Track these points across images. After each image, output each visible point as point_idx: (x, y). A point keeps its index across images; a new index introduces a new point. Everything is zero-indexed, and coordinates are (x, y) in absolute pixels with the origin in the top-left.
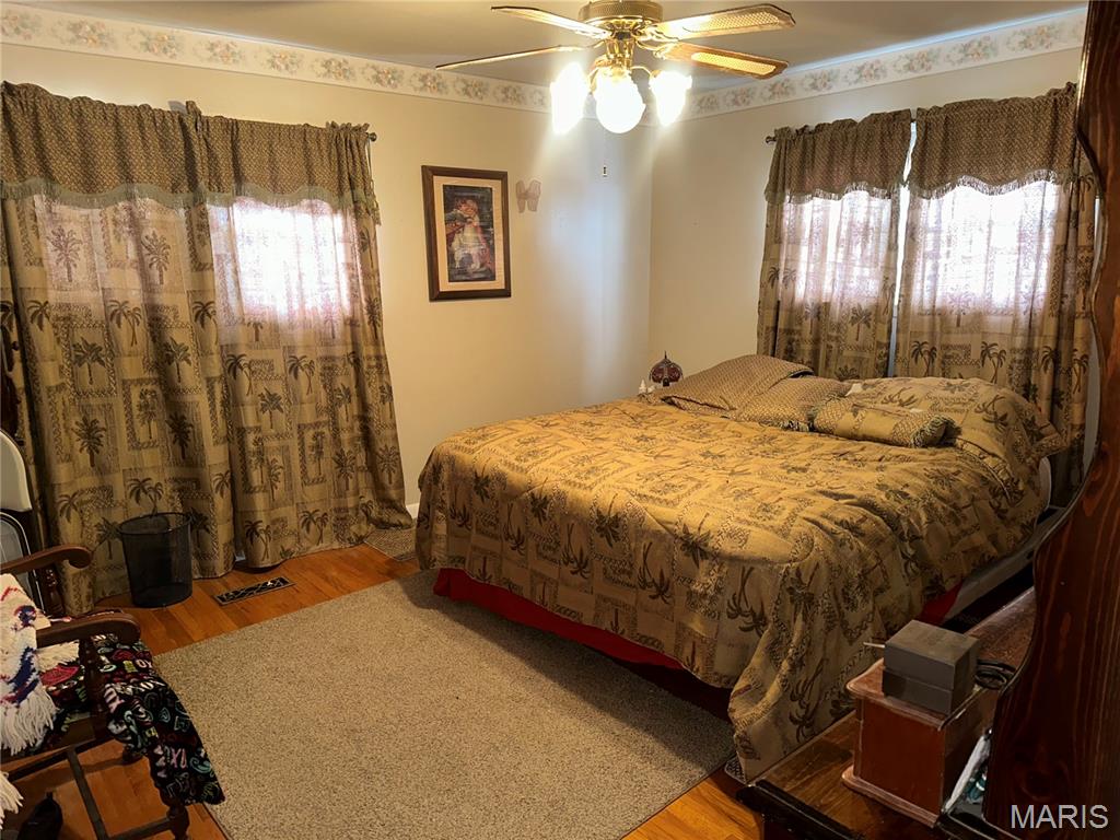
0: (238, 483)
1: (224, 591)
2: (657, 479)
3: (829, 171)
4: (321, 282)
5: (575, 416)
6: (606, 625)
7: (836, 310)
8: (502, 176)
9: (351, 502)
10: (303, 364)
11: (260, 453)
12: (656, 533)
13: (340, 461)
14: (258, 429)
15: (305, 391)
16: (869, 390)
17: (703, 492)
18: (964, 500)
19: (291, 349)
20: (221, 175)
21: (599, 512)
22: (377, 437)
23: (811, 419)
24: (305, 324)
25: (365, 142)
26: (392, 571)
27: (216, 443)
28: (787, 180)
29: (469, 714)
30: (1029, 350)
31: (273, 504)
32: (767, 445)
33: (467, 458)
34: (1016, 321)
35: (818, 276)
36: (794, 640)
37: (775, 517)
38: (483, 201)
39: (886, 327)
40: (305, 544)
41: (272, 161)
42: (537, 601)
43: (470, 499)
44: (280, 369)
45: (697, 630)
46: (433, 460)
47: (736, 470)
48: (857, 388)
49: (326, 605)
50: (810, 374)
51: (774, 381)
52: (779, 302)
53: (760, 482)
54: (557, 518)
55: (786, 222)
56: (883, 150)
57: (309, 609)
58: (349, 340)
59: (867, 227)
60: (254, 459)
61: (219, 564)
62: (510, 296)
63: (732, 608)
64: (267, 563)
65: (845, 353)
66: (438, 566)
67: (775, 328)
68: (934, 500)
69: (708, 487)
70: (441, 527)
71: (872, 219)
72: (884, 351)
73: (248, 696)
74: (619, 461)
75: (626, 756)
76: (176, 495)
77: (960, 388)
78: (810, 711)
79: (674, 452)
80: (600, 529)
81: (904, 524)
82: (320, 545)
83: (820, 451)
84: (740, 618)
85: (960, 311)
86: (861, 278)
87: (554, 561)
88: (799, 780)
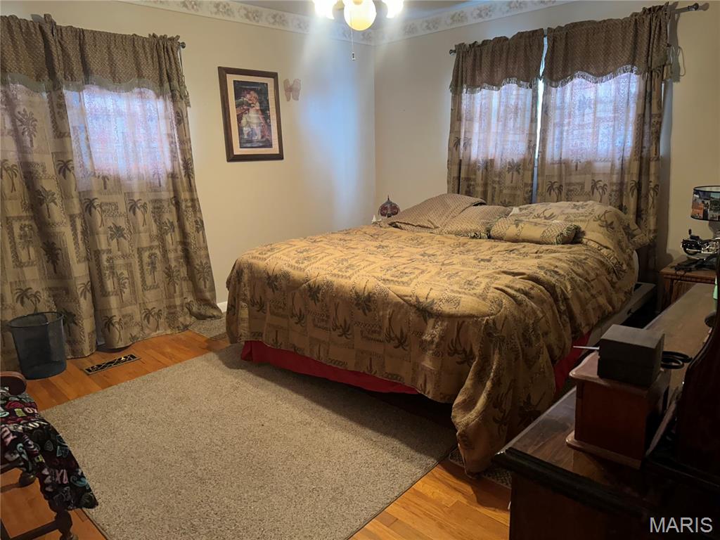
0: (97, 290)
1: (89, 365)
2: (394, 270)
3: (492, 71)
4: (149, 147)
5: (333, 236)
6: (363, 369)
7: (498, 164)
8: (274, 75)
9: (178, 302)
10: (139, 205)
11: (112, 268)
12: (397, 304)
13: (169, 273)
14: (109, 251)
15: (141, 224)
16: (524, 211)
17: (426, 276)
18: (593, 275)
19: (129, 194)
20: (73, 68)
21: (356, 293)
22: (194, 256)
23: (488, 231)
24: (140, 177)
25: (178, 48)
26: (210, 346)
27: (79, 261)
28: (464, 78)
29: (272, 435)
30: (622, 184)
31: (122, 304)
32: (462, 248)
33: (261, 264)
34: (613, 165)
35: (485, 142)
36: (494, 367)
37: (476, 288)
38: (262, 91)
39: (530, 173)
40: (147, 331)
41: (111, 59)
42: (315, 357)
43: (265, 292)
44: (123, 208)
45: (427, 366)
46: (236, 267)
47: (445, 262)
48: (515, 210)
49: (164, 371)
50: (484, 204)
51: (462, 209)
52: (461, 161)
53: (462, 268)
54: (327, 299)
55: (464, 107)
56: (526, 56)
57: (152, 374)
58: (171, 188)
59: (516, 108)
60: (107, 272)
61: (86, 347)
62: (283, 159)
63: (450, 349)
64: (121, 345)
65: (504, 191)
66: (244, 339)
67: (459, 177)
68: (574, 275)
69: (429, 272)
70: (244, 313)
71: (520, 103)
72: (529, 188)
73: (112, 434)
74: (367, 261)
75: (382, 454)
76: (51, 300)
77: (582, 207)
78: (506, 414)
79: (403, 254)
80: (358, 304)
81: (558, 290)
82: (158, 332)
83: (496, 249)
84: (456, 355)
85: (577, 160)
86: (514, 142)
87: (326, 329)
88: (536, 445)
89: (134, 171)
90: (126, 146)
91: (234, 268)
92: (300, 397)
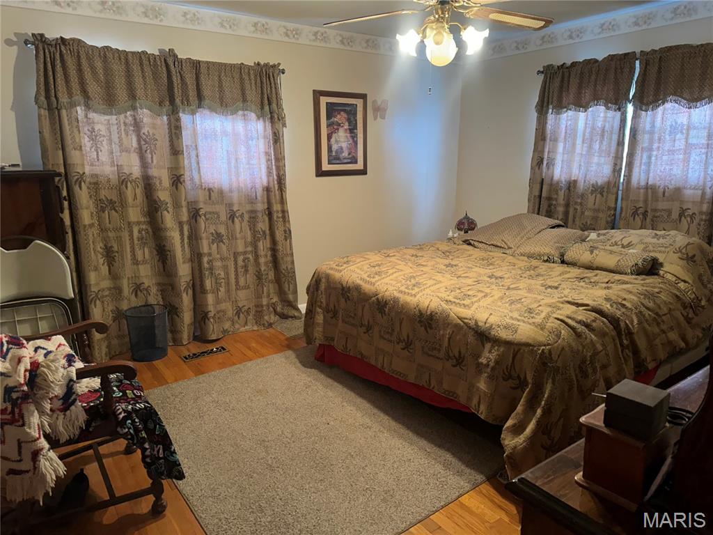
0: (197, 288)
1: (187, 354)
2: (458, 291)
3: (579, 93)
5: (406, 251)
6: (423, 383)
7: (581, 185)
8: (363, 97)
9: (265, 302)
10: (237, 215)
11: (211, 269)
12: (456, 325)
13: (259, 276)
14: (210, 254)
15: (238, 231)
16: (602, 237)
17: (489, 300)
18: (665, 310)
19: (230, 205)
20: (189, 95)
21: (420, 311)
22: (281, 262)
23: (562, 255)
24: (239, 190)
25: (278, 74)
26: (289, 344)
27: (184, 262)
28: (550, 99)
29: (335, 434)
31: (218, 302)
32: (532, 272)
33: (337, 275)
34: (704, 193)
35: (568, 163)
36: (546, 396)
37: (536, 317)
38: (351, 112)
39: (614, 197)
40: (237, 326)
41: (221, 86)
42: (379, 366)
43: (338, 301)
44: (223, 218)
45: (482, 387)
46: (315, 276)
47: (511, 287)
48: (593, 235)
49: (249, 364)
50: (563, 226)
51: (538, 230)
52: (543, 180)
53: (527, 295)
54: (393, 314)
55: (549, 127)
56: (616, 78)
57: (238, 366)
58: (266, 200)
59: (603, 130)
60: (207, 273)
61: (185, 336)
62: (366, 174)
63: (504, 374)
64: (214, 337)
65: (586, 213)
66: (318, 343)
67: (540, 196)
68: (643, 309)
69: (492, 296)
70: (320, 318)
71: (607, 125)
72: (612, 212)
73: (200, 418)
74: (434, 279)
75: (434, 465)
76: (159, 293)
77: (664, 237)
78: (555, 442)
79: (470, 275)
80: (420, 322)
81: (622, 324)
82: (246, 327)
83: (567, 276)
84: (510, 381)
85: (665, 186)
86: (598, 164)
87: (390, 341)
88: (546, 478)
89: (235, 185)
90: (229, 163)
91: (314, 275)
92: (364, 401)
